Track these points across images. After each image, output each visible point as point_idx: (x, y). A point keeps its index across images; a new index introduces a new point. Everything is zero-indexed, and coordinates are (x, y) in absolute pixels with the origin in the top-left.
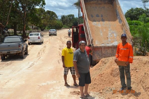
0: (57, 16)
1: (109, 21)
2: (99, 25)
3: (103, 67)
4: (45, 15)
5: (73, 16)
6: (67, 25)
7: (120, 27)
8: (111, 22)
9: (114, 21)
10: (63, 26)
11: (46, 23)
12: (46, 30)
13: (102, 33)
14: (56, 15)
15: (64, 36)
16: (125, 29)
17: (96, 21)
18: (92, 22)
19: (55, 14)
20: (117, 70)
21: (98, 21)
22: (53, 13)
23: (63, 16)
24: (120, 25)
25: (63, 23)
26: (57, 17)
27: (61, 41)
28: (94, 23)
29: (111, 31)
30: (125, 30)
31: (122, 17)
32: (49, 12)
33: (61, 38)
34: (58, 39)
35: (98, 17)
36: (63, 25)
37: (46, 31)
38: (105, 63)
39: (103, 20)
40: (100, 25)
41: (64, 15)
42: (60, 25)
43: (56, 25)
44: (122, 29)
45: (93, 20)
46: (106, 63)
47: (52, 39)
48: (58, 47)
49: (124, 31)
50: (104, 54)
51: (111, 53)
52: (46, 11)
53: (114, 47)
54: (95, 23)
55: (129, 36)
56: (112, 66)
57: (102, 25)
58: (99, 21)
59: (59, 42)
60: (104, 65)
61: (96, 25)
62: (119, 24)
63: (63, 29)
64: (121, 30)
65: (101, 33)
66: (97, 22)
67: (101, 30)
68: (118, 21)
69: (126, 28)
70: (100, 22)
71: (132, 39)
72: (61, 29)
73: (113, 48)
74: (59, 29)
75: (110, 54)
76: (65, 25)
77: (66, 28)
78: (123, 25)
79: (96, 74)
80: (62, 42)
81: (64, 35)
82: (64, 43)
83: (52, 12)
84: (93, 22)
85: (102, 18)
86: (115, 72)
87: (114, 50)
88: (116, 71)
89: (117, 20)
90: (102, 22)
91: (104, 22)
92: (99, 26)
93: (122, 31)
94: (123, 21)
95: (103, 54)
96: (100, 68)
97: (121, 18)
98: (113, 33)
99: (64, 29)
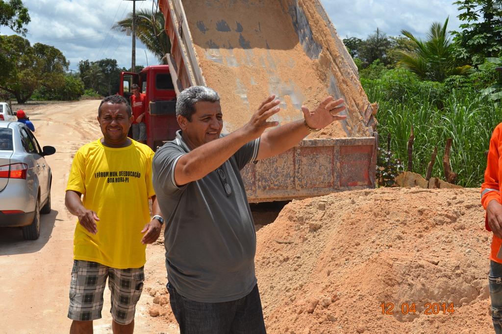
0: (67, 61)
1: (268, 48)
2: (232, 63)
3: (305, 247)
4: (30, 57)
5: (113, 63)
6: (97, 89)
7: (312, 70)
8: (276, 52)
9: (285, 49)
10: (86, 91)
11: (31, 79)
12: (34, 102)
13: (244, 93)
14: (64, 59)
15: (89, 117)
16: (336, 76)
17: (218, 47)
18: (204, 50)
19: (61, 54)
20: (414, 273)
21: (224, 47)
22: (55, 53)
23: (84, 62)
24: (310, 61)
25: (85, 83)
26: (66, 64)
27: (80, 132)
28: (212, 54)
29: (280, 86)
30: (335, 81)
31: (321, 32)
32: (41, 49)
33: (78, 123)
34: (68, 125)
35: (225, 33)
36: (85, 88)
37: (34, 104)
38: (315, 229)
39: (245, 45)
40: (234, 61)
41: (87, 60)
42: (77, 89)
43: (64, 89)
44: (323, 78)
45: (207, 43)
46: (320, 227)
47: (48, 125)
48: (70, 151)
49: (333, 86)
50: (263, 178)
51: (291, 174)
52: (32, 45)
53: (301, 148)
54: (214, 54)
55: (357, 105)
56: (358, 244)
57: (243, 63)
58: (231, 48)
59: (70, 134)
60: (309, 236)
61: (221, 60)
62: (307, 58)
63: (83, 99)
64: (317, 81)
65: (239, 93)
66: (221, 50)
67: (238, 80)
68: (300, 47)
69: (339, 74)
70: (235, 50)
71: (372, 116)
72: (78, 100)
73: (299, 151)
74: (74, 100)
75: (288, 175)
76: (91, 90)
77: (92, 97)
78: (325, 62)
79: (272, 287)
80: (80, 135)
81: (87, 115)
82: (90, 138)
83: (53, 48)
84: (205, 48)
85: (241, 37)
86: (406, 287)
87: (304, 160)
88: (410, 281)
89: (299, 44)
90: (242, 51)
91: (249, 51)
92: (229, 66)
93: (321, 85)
94: (325, 46)
95: (258, 177)
96: (290, 254)
97: (316, 35)
98: (288, 93)
99: (87, 99)
